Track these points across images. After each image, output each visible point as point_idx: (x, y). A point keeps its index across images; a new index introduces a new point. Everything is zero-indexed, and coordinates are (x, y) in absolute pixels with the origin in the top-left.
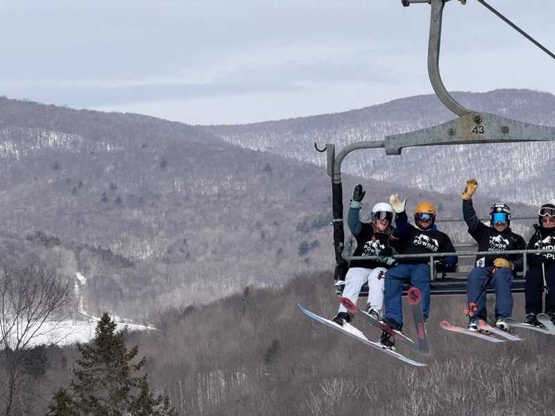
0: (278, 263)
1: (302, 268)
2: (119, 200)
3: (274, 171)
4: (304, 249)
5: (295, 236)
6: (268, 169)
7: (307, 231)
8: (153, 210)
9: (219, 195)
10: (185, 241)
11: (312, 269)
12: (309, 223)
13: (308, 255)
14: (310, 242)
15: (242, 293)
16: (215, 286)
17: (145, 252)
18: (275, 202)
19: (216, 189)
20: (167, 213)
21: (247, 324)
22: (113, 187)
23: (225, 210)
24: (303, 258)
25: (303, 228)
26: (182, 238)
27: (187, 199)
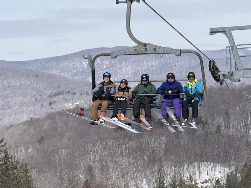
0: (41, 109)
1: (50, 111)
3: (39, 77)
4: (50, 104)
5: (47, 99)
6: (37, 76)
7: (52, 97)
9: (20, 86)
11: (54, 111)
12: (52, 94)
13: (52, 106)
14: (52, 101)
15: (30, 120)
16: (19, 117)
18: (40, 88)
19: (19, 84)
21: (32, 130)
23: (22, 91)
24: (50, 107)
25: (50, 96)
26: (7, 101)
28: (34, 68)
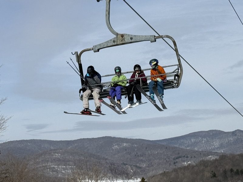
0: (170, 166)
1: (174, 167)
2: (138, 156)
3: (168, 148)
4: (175, 163)
5: (173, 161)
6: (166, 148)
7: (175, 160)
8: (145, 157)
9: (157, 154)
10: (151, 163)
11: (176, 167)
13: (176, 164)
14: (176, 162)
15: (164, 172)
16: (158, 171)
17: (144, 165)
18: (168, 154)
19: (157, 152)
20: (148, 158)
21: (165, 178)
22: (137, 153)
23: (159, 156)
24: (174, 165)
25: (174, 159)
27: (151, 155)
28: (165, 144)
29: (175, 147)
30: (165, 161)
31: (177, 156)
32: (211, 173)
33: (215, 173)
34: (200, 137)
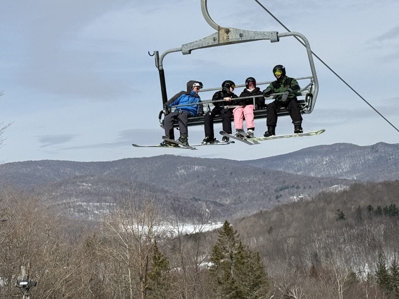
0: (269, 202)
1: (277, 204)
2: (218, 186)
3: (266, 174)
4: (277, 197)
5: (274, 193)
6: (264, 173)
7: (278, 192)
8: (229, 188)
9: (249, 182)
10: (240, 198)
11: (280, 204)
12: (278, 189)
13: (279, 199)
14: (279, 195)
15: (259, 212)
16: (250, 211)
17: (227, 201)
18: (267, 183)
19: (248, 180)
20: (233, 189)
21: (261, 222)
22: (216, 182)
23: (252, 187)
24: (277, 200)
25: (276, 191)
26: (239, 196)
27: (239, 184)
28: (261, 166)
29: (279, 171)
30: (262, 194)
31: (281, 186)
32: (336, 212)
33: (342, 213)
34: (320, 154)
